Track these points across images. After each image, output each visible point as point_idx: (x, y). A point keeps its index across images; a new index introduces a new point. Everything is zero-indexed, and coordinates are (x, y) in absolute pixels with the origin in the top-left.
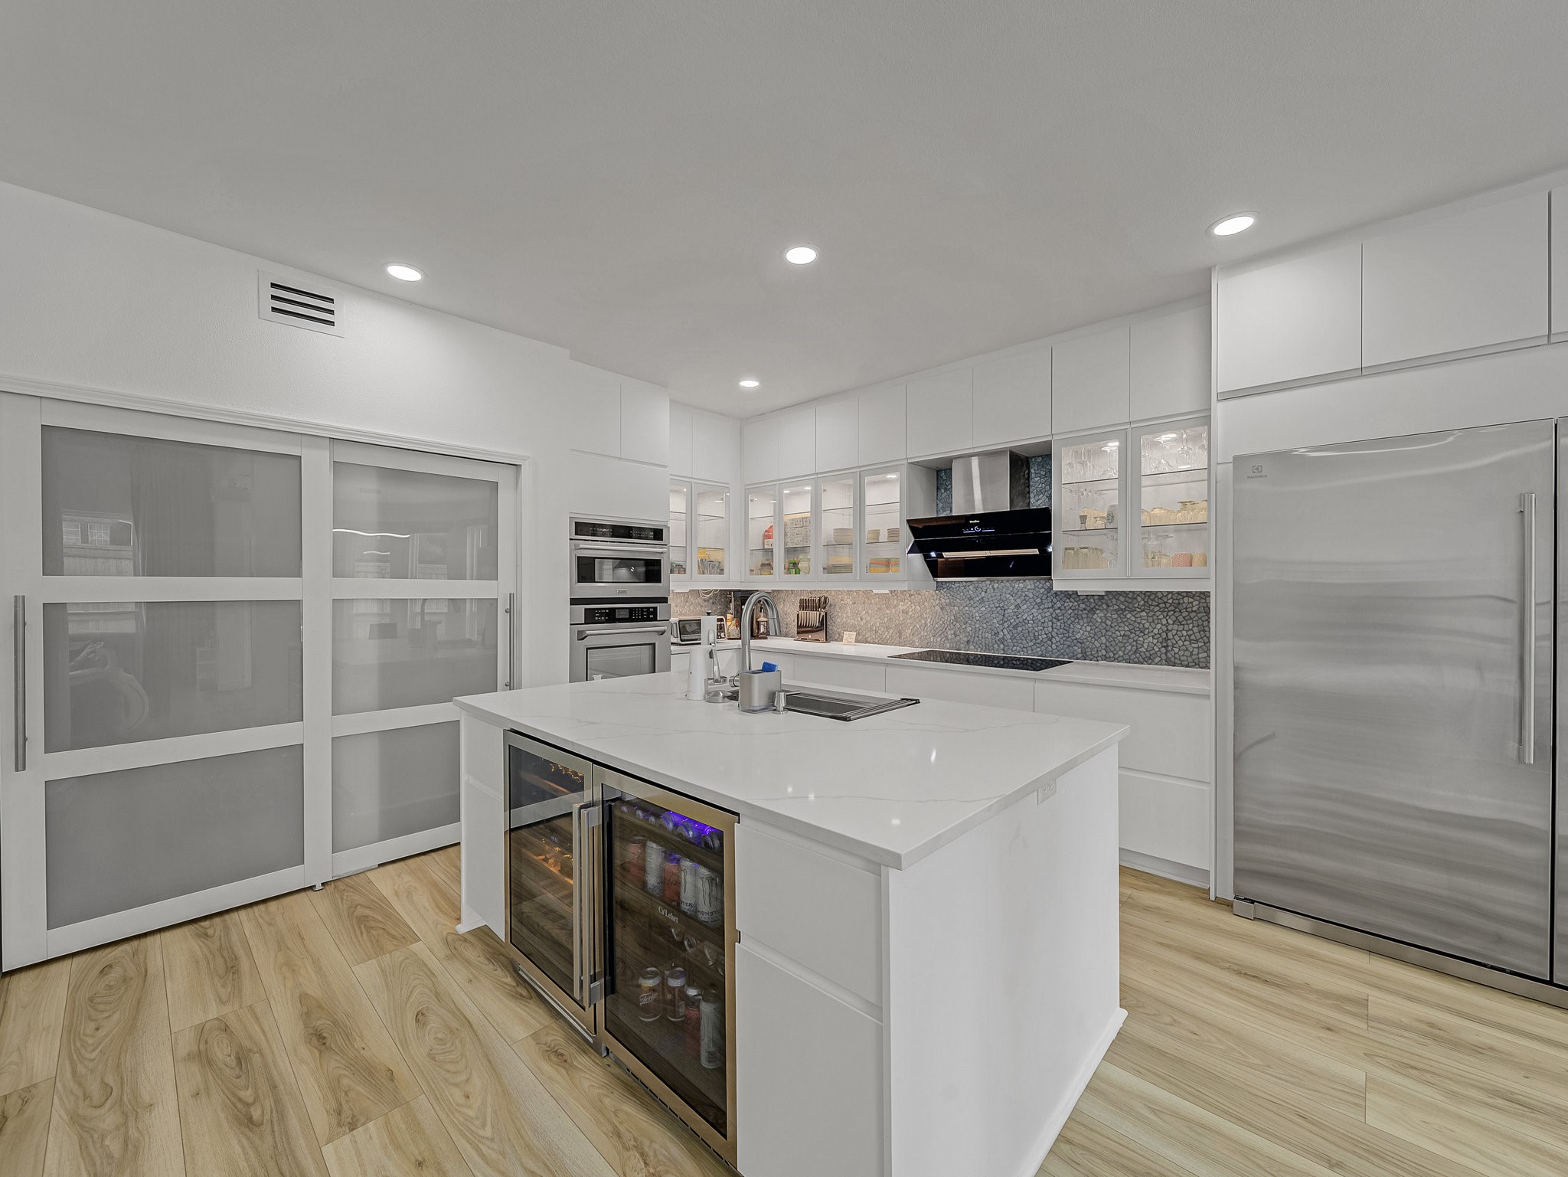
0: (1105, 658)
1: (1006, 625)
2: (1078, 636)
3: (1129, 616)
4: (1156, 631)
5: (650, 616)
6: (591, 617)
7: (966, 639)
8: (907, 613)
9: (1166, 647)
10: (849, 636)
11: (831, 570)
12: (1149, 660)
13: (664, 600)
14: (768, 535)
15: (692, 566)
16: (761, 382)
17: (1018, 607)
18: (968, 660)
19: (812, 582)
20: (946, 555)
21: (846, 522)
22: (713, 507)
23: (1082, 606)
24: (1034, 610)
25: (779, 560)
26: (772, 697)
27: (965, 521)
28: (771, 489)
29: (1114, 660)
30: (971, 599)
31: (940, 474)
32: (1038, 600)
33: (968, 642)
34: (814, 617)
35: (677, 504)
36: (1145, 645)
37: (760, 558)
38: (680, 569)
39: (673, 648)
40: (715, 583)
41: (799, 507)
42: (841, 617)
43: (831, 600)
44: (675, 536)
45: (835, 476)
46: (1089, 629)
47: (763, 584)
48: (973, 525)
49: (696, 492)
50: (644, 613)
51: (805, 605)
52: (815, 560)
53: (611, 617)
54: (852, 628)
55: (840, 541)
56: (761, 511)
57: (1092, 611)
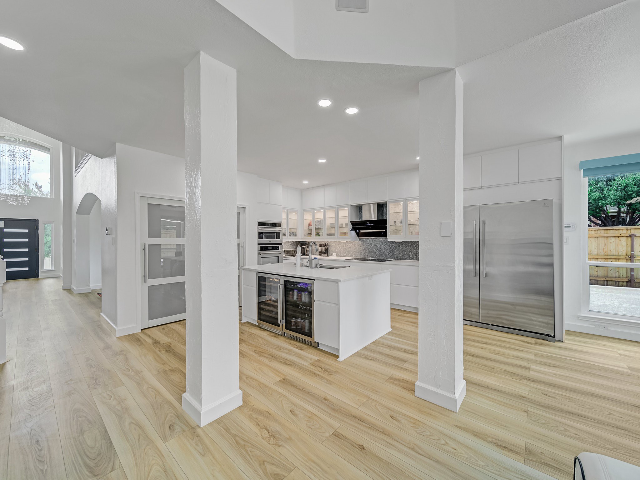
0: (402, 259)
1: (377, 250)
2: (396, 253)
3: (408, 248)
4: (414, 251)
5: (277, 248)
6: (262, 249)
7: (367, 255)
8: (351, 247)
9: (416, 256)
10: (334, 254)
11: (329, 235)
12: (412, 259)
13: (281, 244)
14: (310, 225)
15: (288, 234)
16: (309, 182)
17: (381, 245)
18: (367, 260)
19: (323, 239)
20: (361, 231)
21: (333, 221)
22: (293, 216)
23: (397, 245)
24: (385, 246)
25: (314, 232)
26: (317, 265)
27: (365, 222)
28: (312, 211)
29: (405, 259)
30: (368, 243)
31: (359, 209)
32: (386, 244)
33: (368, 256)
34: (324, 249)
35: (284, 216)
36: (412, 255)
37: (308, 231)
38: (284, 235)
39: (283, 258)
40: (294, 239)
41: (319, 216)
42: (332, 249)
43: (329, 244)
44: (284, 226)
45: (331, 208)
46: (398, 251)
47: (307, 239)
48: (368, 223)
49: (289, 212)
51: (321, 246)
52: (324, 232)
53: (267, 249)
54: (335, 252)
55: (332, 227)
56: (308, 217)
57: (399, 246)
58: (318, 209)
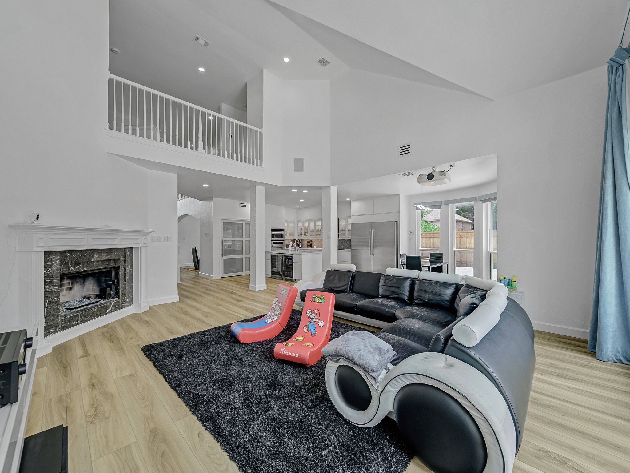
2: (345, 245)
5: (282, 243)
6: (273, 243)
10: (315, 247)
11: (312, 235)
13: (284, 241)
14: (301, 229)
15: (288, 235)
19: (308, 238)
21: (313, 228)
22: (291, 225)
23: (346, 241)
25: (303, 234)
26: (298, 250)
28: (302, 221)
34: (309, 244)
35: (286, 224)
37: (300, 233)
38: (286, 235)
39: (285, 249)
40: (292, 238)
41: (307, 224)
42: (314, 243)
43: (312, 241)
44: (285, 230)
45: (312, 220)
47: (301, 238)
49: (288, 222)
50: (281, 243)
51: (308, 242)
52: (309, 234)
53: (276, 243)
55: (313, 231)
56: (300, 225)
58: (306, 221)
